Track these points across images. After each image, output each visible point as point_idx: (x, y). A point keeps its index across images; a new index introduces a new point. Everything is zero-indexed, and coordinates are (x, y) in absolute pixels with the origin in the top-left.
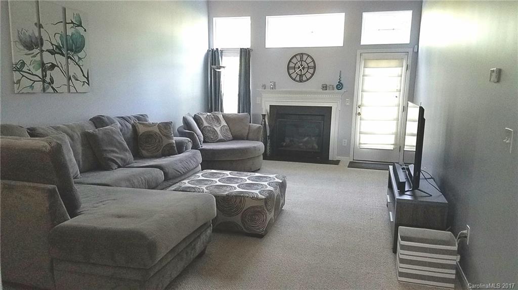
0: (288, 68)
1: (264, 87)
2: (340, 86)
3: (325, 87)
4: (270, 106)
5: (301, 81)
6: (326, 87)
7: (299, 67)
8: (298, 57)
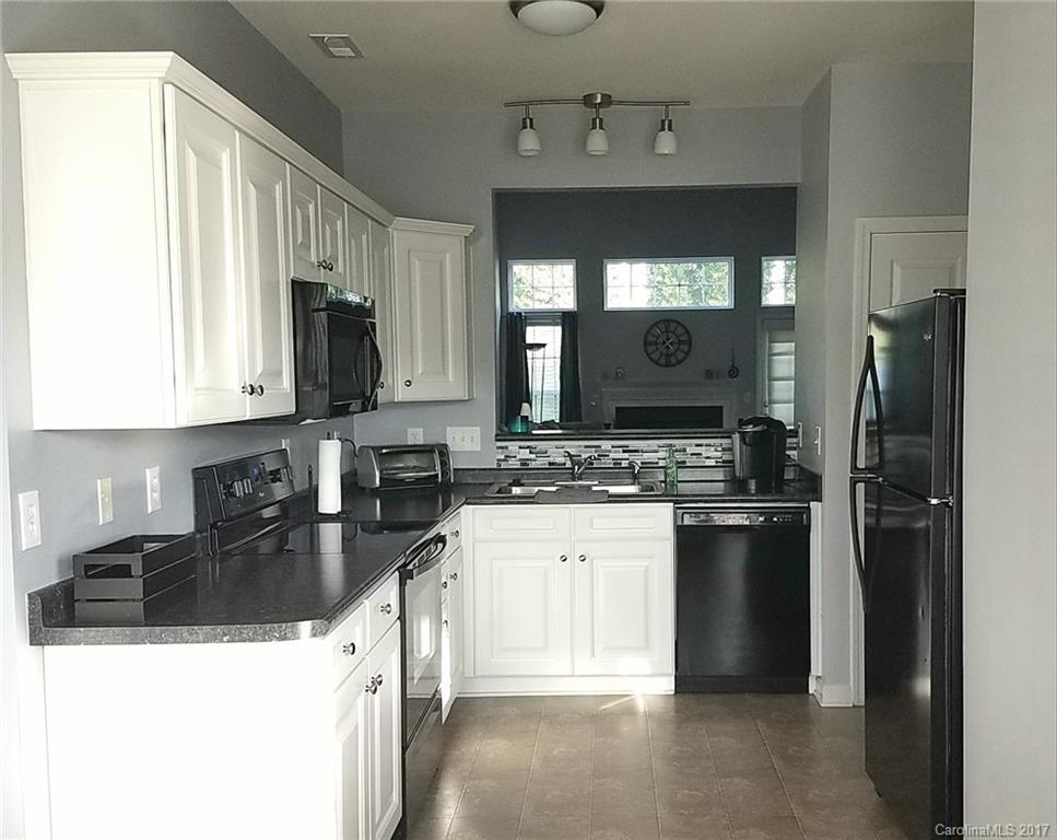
0: (646, 343)
1: (605, 376)
2: (734, 372)
3: (709, 374)
4: (617, 408)
5: (667, 365)
6: (712, 374)
7: (664, 343)
8: (662, 326)
